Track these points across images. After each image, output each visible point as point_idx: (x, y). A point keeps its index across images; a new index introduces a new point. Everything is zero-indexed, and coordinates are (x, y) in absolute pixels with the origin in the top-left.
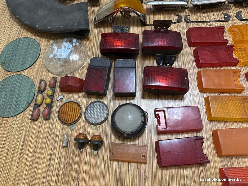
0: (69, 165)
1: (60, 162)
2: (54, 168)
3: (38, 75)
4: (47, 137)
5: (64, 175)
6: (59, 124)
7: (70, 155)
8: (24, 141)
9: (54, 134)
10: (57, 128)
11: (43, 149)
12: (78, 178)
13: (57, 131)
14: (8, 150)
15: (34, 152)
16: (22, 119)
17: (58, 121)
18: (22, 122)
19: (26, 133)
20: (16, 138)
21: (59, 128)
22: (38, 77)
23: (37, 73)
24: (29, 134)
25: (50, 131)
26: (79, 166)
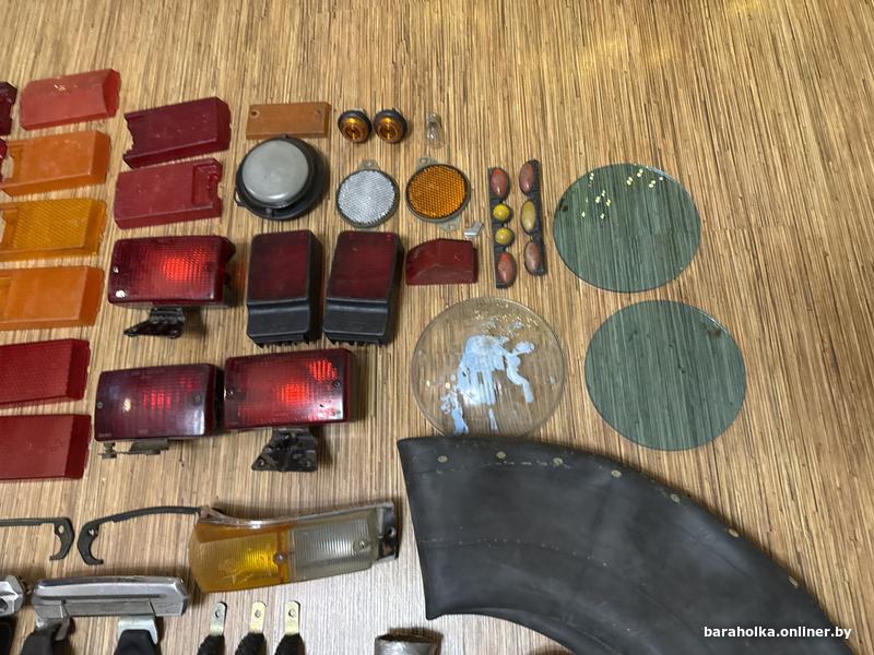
0: (420, 87)
1: (441, 89)
2: (451, 78)
3: (564, 295)
4: (485, 135)
5: (427, 68)
6: (461, 163)
7: (420, 106)
8: (544, 118)
9: (470, 143)
10: (464, 155)
11: (489, 108)
12: (396, 67)
13: (463, 148)
14: (578, 95)
15: (508, 100)
16: (568, 167)
17: (467, 173)
18: (567, 159)
19: (546, 137)
20: (568, 122)
21: (460, 157)
22: (563, 288)
23: (571, 305)
24: (537, 136)
25: (481, 147)
26: (396, 89)
